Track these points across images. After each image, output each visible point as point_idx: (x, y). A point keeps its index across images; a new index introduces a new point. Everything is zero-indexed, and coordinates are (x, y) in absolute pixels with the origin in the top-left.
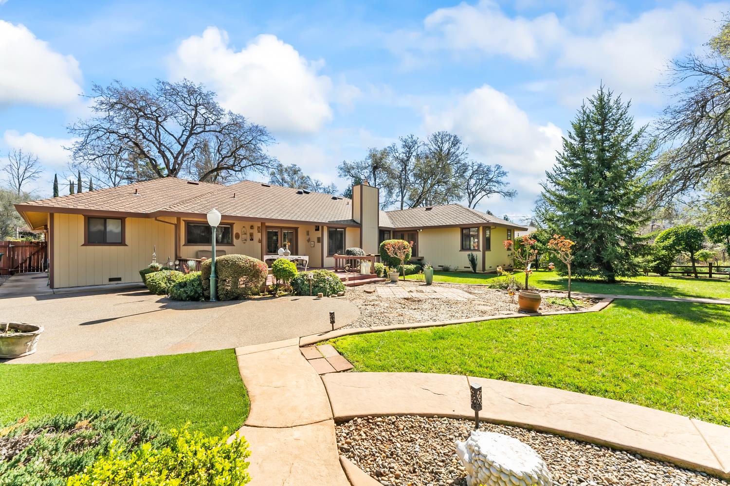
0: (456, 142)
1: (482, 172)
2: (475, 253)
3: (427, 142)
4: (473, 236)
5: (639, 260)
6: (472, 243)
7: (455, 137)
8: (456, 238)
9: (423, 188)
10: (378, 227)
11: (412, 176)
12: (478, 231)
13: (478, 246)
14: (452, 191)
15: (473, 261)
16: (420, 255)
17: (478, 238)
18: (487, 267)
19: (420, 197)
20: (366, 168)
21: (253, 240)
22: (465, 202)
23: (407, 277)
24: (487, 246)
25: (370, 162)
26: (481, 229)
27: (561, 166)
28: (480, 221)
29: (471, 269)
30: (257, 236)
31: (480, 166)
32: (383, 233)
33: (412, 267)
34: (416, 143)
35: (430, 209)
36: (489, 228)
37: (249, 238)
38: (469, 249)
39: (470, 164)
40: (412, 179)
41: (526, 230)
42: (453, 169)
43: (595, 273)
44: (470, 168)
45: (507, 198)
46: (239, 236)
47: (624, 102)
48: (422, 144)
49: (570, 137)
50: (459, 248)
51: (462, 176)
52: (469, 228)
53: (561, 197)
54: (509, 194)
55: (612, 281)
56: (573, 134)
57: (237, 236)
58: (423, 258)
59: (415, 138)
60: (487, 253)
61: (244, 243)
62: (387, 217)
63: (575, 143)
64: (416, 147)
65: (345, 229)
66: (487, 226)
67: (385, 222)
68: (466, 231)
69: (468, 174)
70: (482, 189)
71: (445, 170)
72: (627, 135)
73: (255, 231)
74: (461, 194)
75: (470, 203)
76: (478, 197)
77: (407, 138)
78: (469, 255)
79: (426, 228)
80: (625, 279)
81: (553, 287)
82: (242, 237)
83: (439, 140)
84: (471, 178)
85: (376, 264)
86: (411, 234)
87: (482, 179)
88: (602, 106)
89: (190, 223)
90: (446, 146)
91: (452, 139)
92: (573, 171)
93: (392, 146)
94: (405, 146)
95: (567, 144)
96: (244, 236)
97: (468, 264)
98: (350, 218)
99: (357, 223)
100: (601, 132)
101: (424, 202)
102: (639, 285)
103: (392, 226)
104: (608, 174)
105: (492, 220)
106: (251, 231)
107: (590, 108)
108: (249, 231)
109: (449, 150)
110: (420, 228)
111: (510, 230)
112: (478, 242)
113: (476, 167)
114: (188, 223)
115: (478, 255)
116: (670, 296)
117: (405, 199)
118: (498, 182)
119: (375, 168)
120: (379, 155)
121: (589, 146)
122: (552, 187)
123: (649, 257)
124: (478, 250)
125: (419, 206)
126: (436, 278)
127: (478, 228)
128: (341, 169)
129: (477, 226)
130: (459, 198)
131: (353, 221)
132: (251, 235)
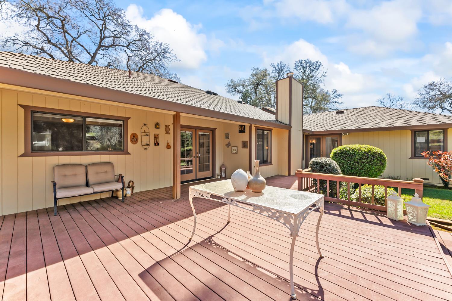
10: (303, 130)
21: (158, 144)
30: (165, 139)
37: (152, 141)
46: (137, 139)
50: (409, 154)
57: (135, 139)
61: (146, 149)
73: (161, 131)
82: (142, 139)
89: (38, 112)
96: (145, 139)
98: (273, 119)
106: (156, 131)
108: (153, 131)
110: (346, 131)
114: (33, 112)
131: (278, 121)
132: (156, 137)
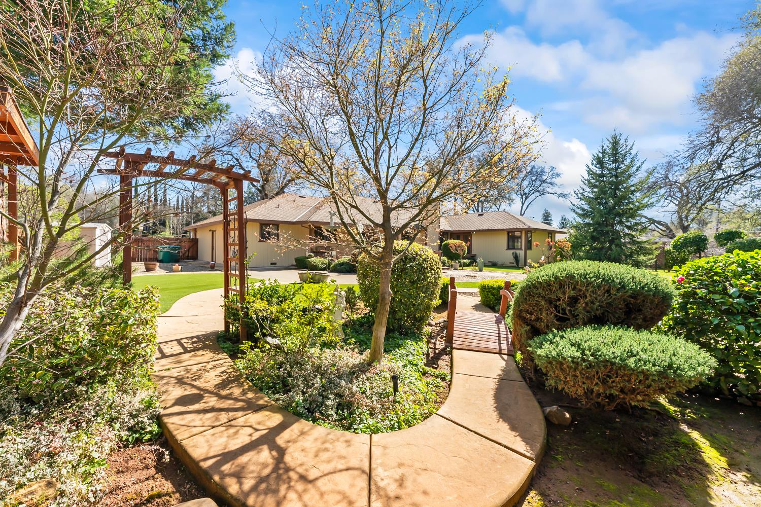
1: (535, 173)
2: (518, 252)
4: (517, 238)
6: (516, 244)
8: (503, 240)
12: (521, 234)
13: (521, 247)
15: (516, 257)
16: (473, 253)
17: (521, 240)
23: (464, 268)
24: (529, 246)
26: (524, 232)
28: (522, 226)
29: (515, 264)
31: (533, 167)
32: (445, 234)
33: (467, 261)
35: (482, 215)
36: (530, 232)
38: (513, 248)
47: (630, 142)
49: (592, 164)
50: (506, 247)
52: (514, 232)
54: (563, 196)
56: (594, 162)
58: (475, 255)
60: (528, 252)
62: (446, 222)
63: (596, 169)
66: (528, 231)
67: (445, 225)
68: (512, 236)
69: (521, 176)
70: (536, 190)
72: (632, 167)
74: (514, 197)
75: (523, 204)
76: (532, 198)
78: (513, 253)
79: (478, 231)
85: (442, 258)
86: (465, 235)
87: (535, 180)
97: (513, 260)
103: (450, 229)
105: (532, 225)
107: (607, 143)
110: (473, 231)
111: (551, 234)
112: (521, 244)
113: (528, 169)
115: (521, 253)
121: (606, 172)
124: (521, 249)
127: (521, 232)
129: (520, 230)
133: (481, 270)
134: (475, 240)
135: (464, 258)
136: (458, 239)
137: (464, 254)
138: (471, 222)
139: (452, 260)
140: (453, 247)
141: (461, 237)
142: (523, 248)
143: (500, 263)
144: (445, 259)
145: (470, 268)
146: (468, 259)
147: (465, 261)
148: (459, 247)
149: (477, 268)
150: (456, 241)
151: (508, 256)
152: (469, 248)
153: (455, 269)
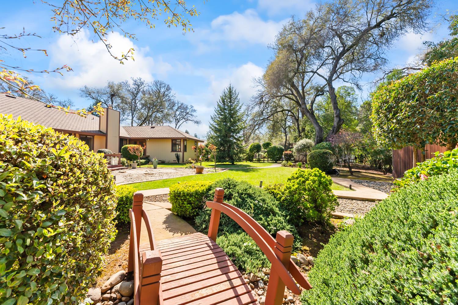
0: (168, 89)
1: (183, 108)
2: (179, 153)
3: (150, 85)
4: (178, 144)
5: (241, 155)
6: (177, 148)
7: (168, 85)
8: (169, 145)
9: (148, 113)
10: (119, 137)
11: (140, 105)
12: (181, 142)
13: (181, 150)
14: (166, 117)
15: (178, 157)
16: (147, 154)
17: (181, 146)
18: (185, 160)
19: (145, 119)
20: (105, 94)
22: (173, 125)
23: (141, 166)
24: (185, 149)
25: (109, 90)
26: (182, 140)
27: (216, 114)
28: (181, 136)
29: (177, 162)
31: (182, 104)
32: (122, 140)
33: (143, 161)
34: (143, 84)
35: (154, 127)
36: (186, 140)
38: (176, 151)
39: (177, 102)
40: (139, 106)
41: (203, 142)
42: (167, 104)
43: (227, 161)
44: (176, 104)
45: (196, 124)
47: (237, 92)
48: (147, 85)
49: (220, 102)
50: (171, 150)
51: (171, 108)
52: (176, 140)
53: (216, 128)
54: (197, 122)
55: (233, 164)
56: (221, 101)
58: (149, 156)
59: (142, 80)
60: (185, 153)
62: (125, 131)
63: (222, 105)
64: (143, 86)
65: (93, 136)
66: (185, 139)
67: (124, 133)
68: (174, 142)
69: (175, 108)
70: (183, 118)
71: (162, 104)
72: (238, 106)
74: (171, 120)
75: (176, 125)
76: (181, 122)
77: (137, 79)
78: (176, 154)
79: (151, 139)
80: (237, 163)
81: (211, 167)
83: (159, 85)
84: (177, 110)
85: (121, 159)
86: (142, 141)
87: (183, 112)
88: (230, 92)
90: (162, 90)
91: (167, 86)
92: (221, 117)
93: (125, 82)
94: (135, 84)
95: (218, 105)
97: (175, 159)
98: (98, 129)
99: (103, 133)
100: (230, 102)
101: (147, 122)
102: (241, 165)
103: (128, 136)
104: (232, 120)
105: (187, 136)
107: (227, 91)
109: (164, 93)
110: (147, 138)
111: (196, 142)
112: (181, 148)
113: (179, 105)
115: (181, 154)
116: (246, 167)
117: (134, 119)
118: (191, 115)
119: (112, 96)
120: (116, 88)
121: (226, 107)
122: (212, 122)
123: (244, 154)
124: (180, 151)
125: (144, 125)
126: (158, 166)
127: (181, 140)
128: (83, 91)
129: (180, 139)
130: (170, 122)
131: (100, 131)
133: (155, 168)
134: (149, 145)
135: (141, 159)
136: (135, 144)
137: (141, 155)
138: (145, 132)
139: (131, 160)
140: (132, 150)
141: (138, 142)
142: (182, 151)
143: (167, 161)
144: (124, 160)
145: (147, 166)
146: (144, 159)
147: (141, 161)
148: (137, 149)
149: (152, 166)
150: (134, 145)
151: (172, 156)
152: (145, 151)
153: (134, 168)
